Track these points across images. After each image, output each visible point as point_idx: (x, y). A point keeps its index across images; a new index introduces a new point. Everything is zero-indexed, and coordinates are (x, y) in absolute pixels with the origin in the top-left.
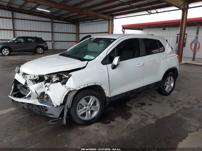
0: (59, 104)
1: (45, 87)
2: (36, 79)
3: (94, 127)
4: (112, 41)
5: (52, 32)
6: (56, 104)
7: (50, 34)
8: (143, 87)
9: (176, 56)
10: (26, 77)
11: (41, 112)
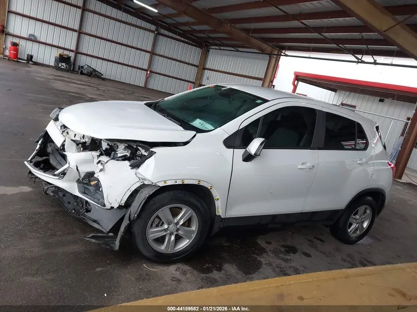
0: (116, 206)
1: (98, 163)
2: (85, 143)
3: (175, 272)
4: (257, 103)
5: (153, 53)
6: (111, 204)
7: (148, 55)
8: (302, 214)
9: (390, 165)
10: (67, 133)
11: (77, 212)
